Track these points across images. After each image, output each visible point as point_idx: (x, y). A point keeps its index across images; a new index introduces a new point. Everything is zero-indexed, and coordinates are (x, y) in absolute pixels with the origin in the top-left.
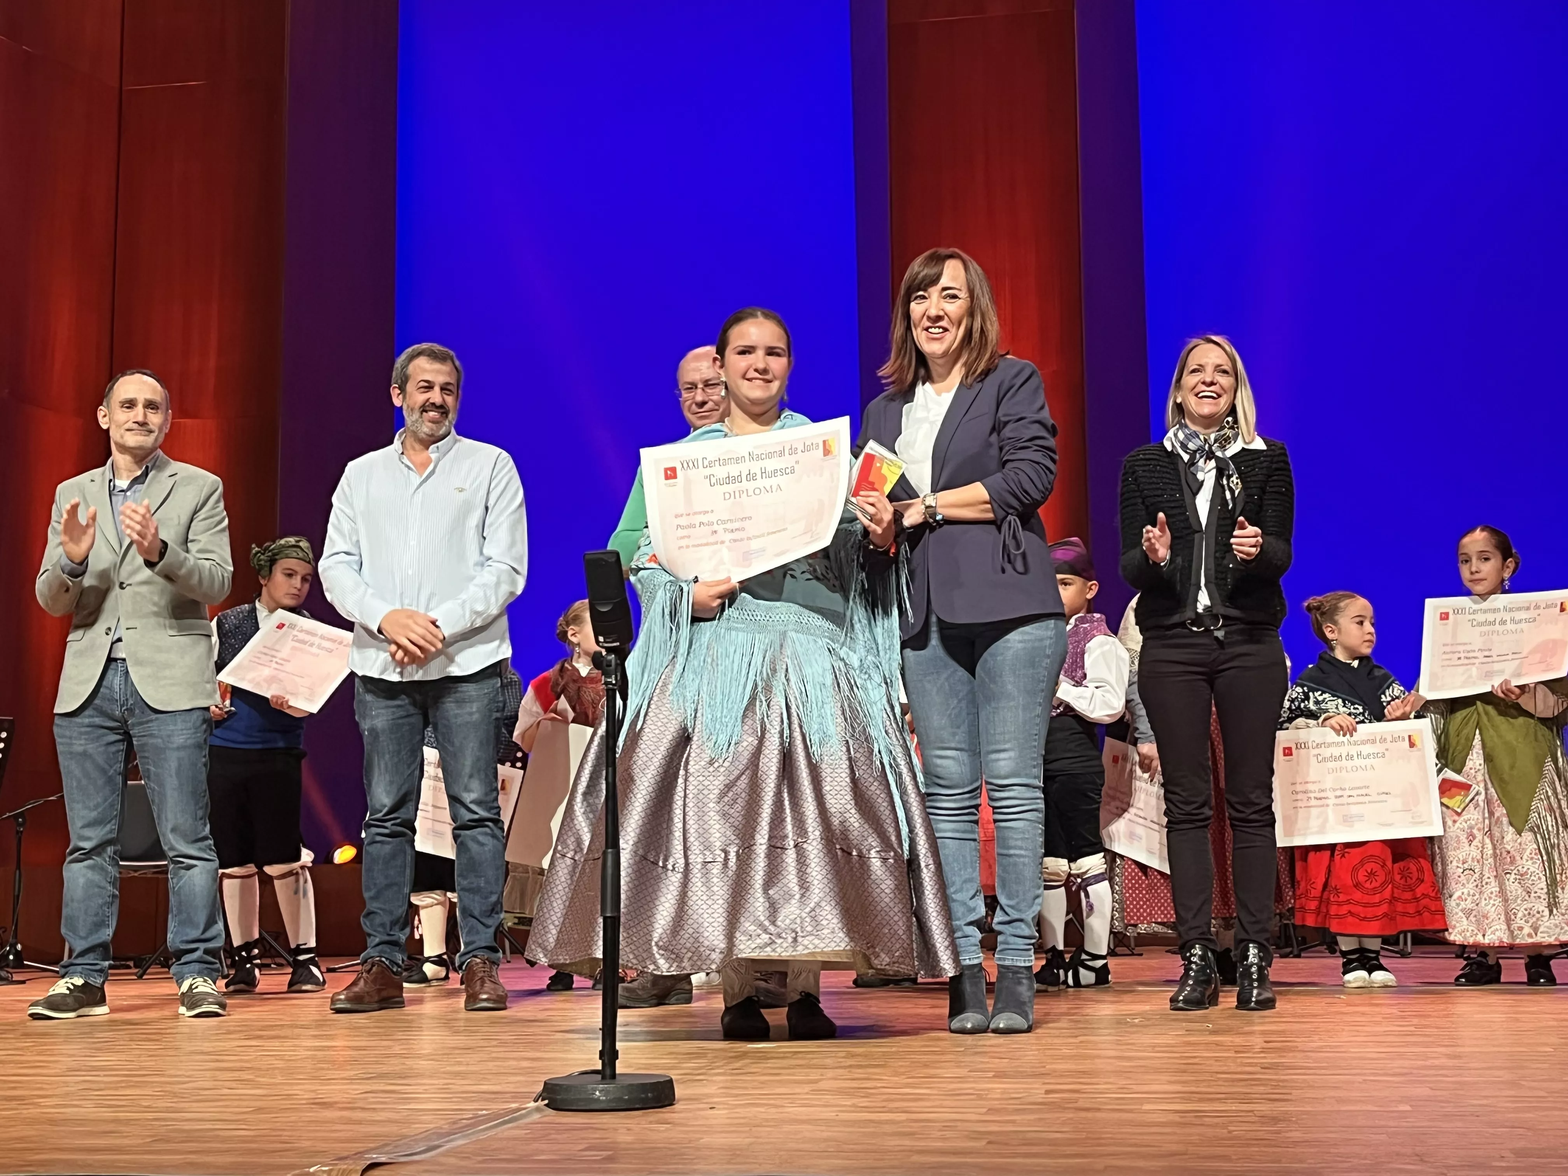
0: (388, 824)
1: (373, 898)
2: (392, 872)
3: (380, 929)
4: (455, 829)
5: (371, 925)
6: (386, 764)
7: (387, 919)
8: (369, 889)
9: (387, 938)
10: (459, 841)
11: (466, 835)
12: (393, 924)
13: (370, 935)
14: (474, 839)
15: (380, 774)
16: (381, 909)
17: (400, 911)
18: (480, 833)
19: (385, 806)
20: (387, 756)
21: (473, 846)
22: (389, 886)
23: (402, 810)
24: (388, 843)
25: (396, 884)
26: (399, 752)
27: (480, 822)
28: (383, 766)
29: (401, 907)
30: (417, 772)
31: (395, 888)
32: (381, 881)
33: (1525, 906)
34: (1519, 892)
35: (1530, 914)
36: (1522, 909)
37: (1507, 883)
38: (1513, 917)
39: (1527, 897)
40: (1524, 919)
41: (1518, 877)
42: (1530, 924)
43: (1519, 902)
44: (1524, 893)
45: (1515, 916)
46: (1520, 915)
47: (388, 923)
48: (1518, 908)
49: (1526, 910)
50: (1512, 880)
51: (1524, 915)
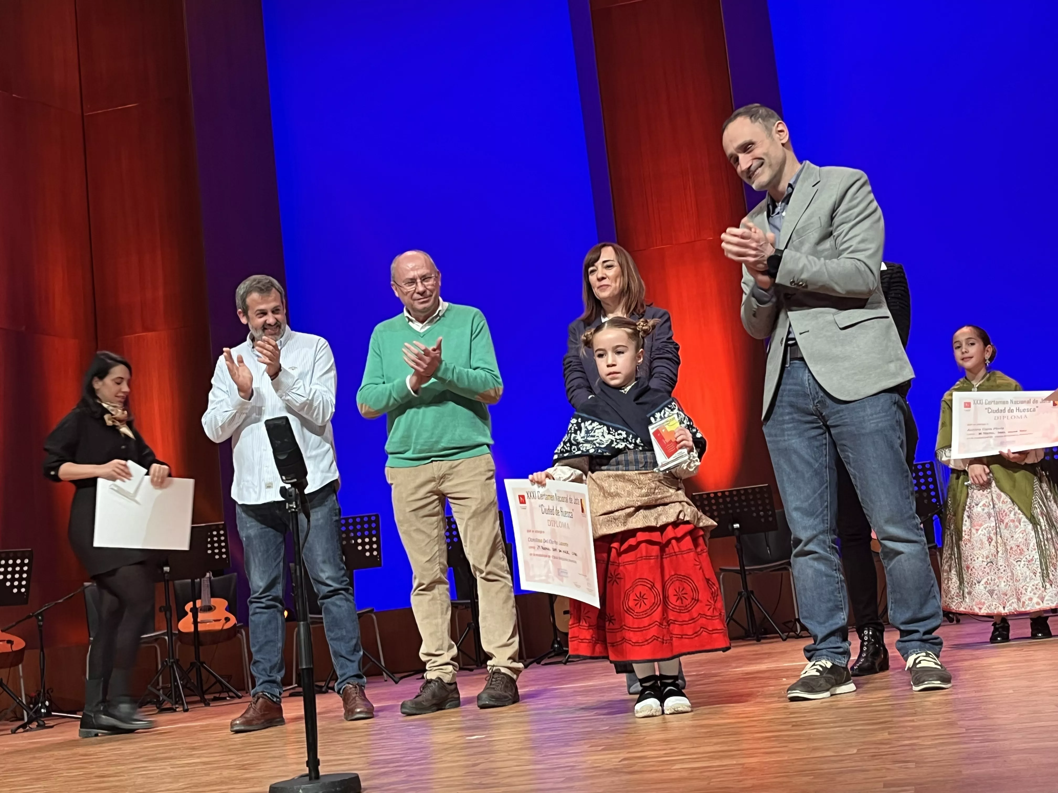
0: (263, 600)
1: (259, 651)
2: (269, 633)
3: (263, 674)
5: (258, 670)
6: (259, 560)
7: (267, 666)
8: (253, 647)
9: (268, 680)
11: (328, 602)
12: (272, 668)
13: (256, 677)
14: (334, 604)
15: (256, 567)
16: (262, 660)
17: (277, 660)
18: (337, 600)
19: (261, 587)
20: (260, 554)
21: (334, 609)
22: (267, 643)
23: (273, 590)
24: (265, 613)
25: (273, 641)
26: (267, 551)
27: (335, 592)
28: (257, 561)
29: (277, 656)
31: (272, 644)
32: (262, 640)
33: (1033, 583)
34: (1028, 574)
35: (1036, 588)
36: (1031, 585)
37: (1018, 568)
38: (1024, 592)
39: (1034, 577)
40: (1032, 592)
41: (1026, 563)
42: (1037, 596)
43: (1028, 580)
44: (1032, 574)
45: (1026, 590)
46: (1029, 589)
47: (268, 668)
48: (1027, 585)
49: (1033, 585)
50: (1022, 565)
51: (1033, 590)
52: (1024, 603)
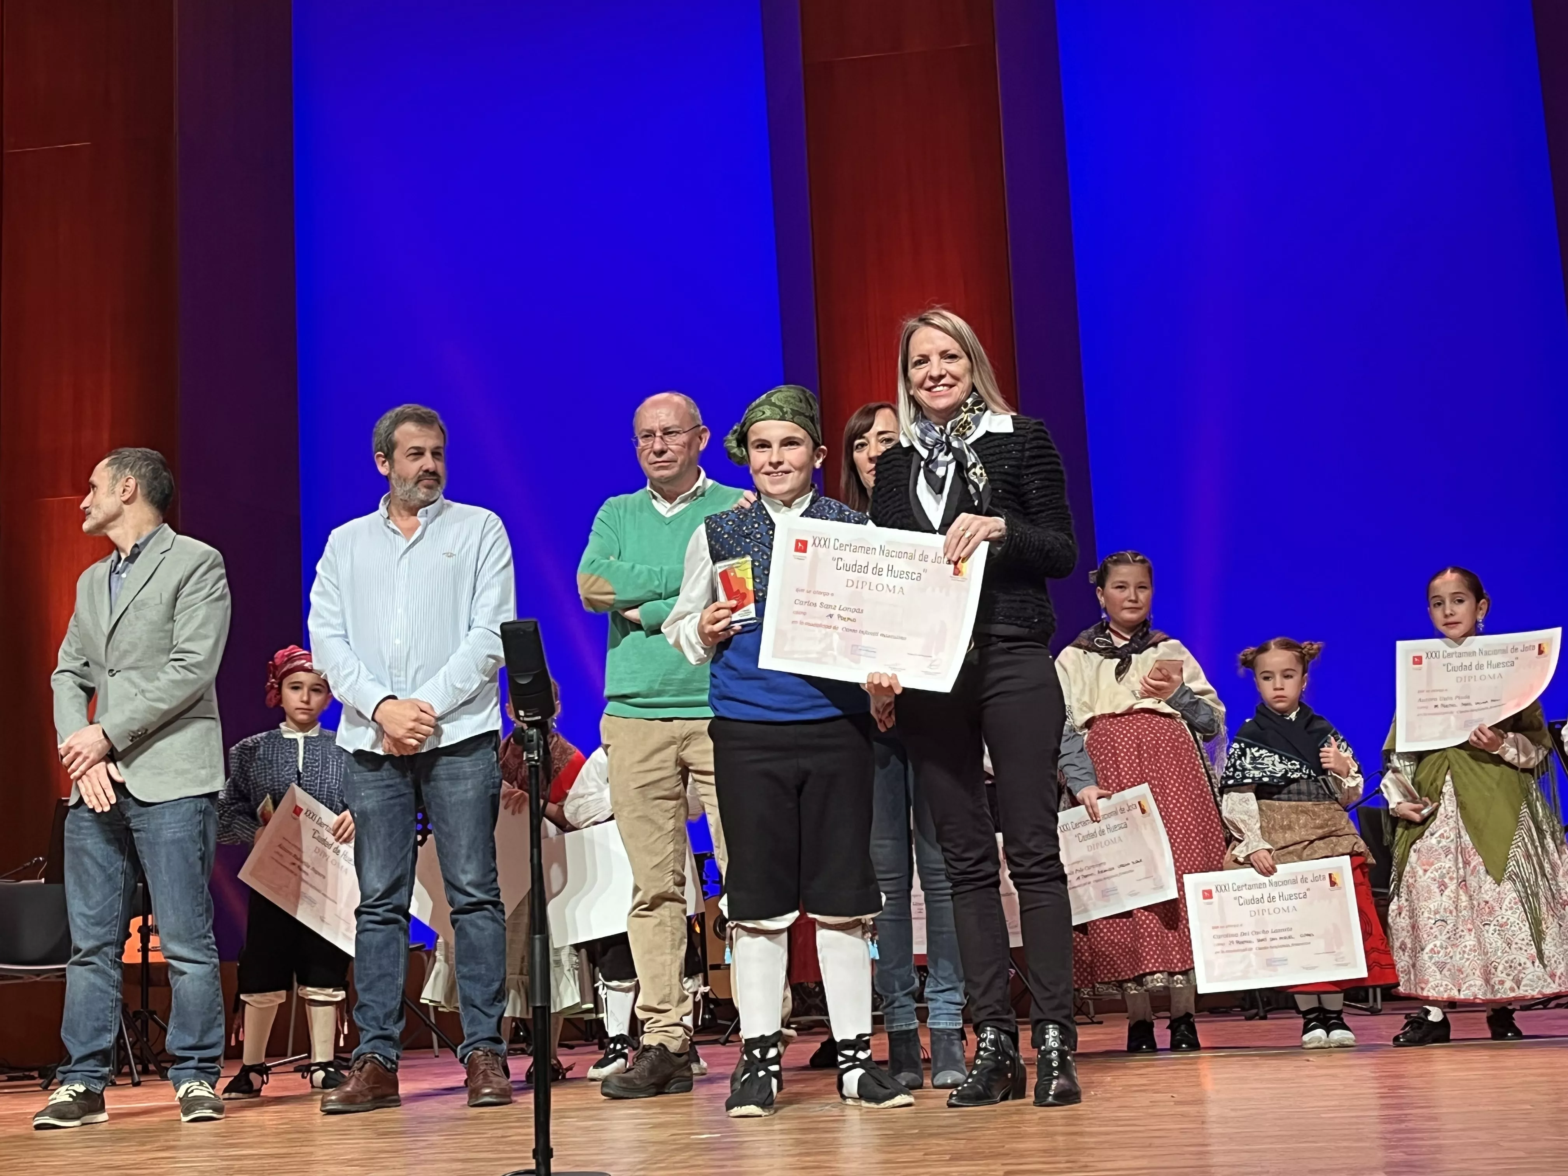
0: (379, 910)
1: (365, 990)
2: (385, 962)
3: (373, 1023)
4: (453, 913)
5: (364, 1019)
6: (378, 850)
7: (380, 1013)
8: (360, 980)
9: (380, 1033)
10: (457, 925)
11: (466, 920)
12: (387, 1016)
13: (362, 1029)
14: (473, 924)
15: (372, 858)
16: (373, 1001)
17: (394, 1003)
18: (478, 918)
19: (376, 893)
21: (472, 931)
22: (381, 977)
23: (396, 895)
24: (381, 931)
25: (390, 975)
26: (389, 837)
27: (478, 906)
28: (374, 849)
29: (394, 997)
30: (410, 855)
31: (389, 979)
32: (375, 971)
33: (1506, 959)
34: (1499, 944)
35: (1511, 967)
36: (1503, 962)
37: (1486, 935)
38: (1493, 970)
39: (1507, 949)
40: (1505, 972)
41: (1498, 928)
42: (1511, 977)
43: (1499, 954)
44: (1504, 945)
45: (1496, 969)
46: (1500, 968)
47: (381, 1016)
48: (1498, 961)
49: (1507, 962)
50: (1491, 931)
51: (1505, 968)
52: (1493, 987)
